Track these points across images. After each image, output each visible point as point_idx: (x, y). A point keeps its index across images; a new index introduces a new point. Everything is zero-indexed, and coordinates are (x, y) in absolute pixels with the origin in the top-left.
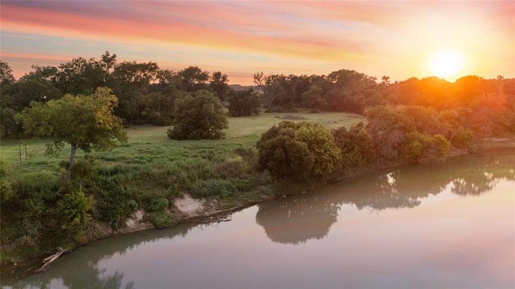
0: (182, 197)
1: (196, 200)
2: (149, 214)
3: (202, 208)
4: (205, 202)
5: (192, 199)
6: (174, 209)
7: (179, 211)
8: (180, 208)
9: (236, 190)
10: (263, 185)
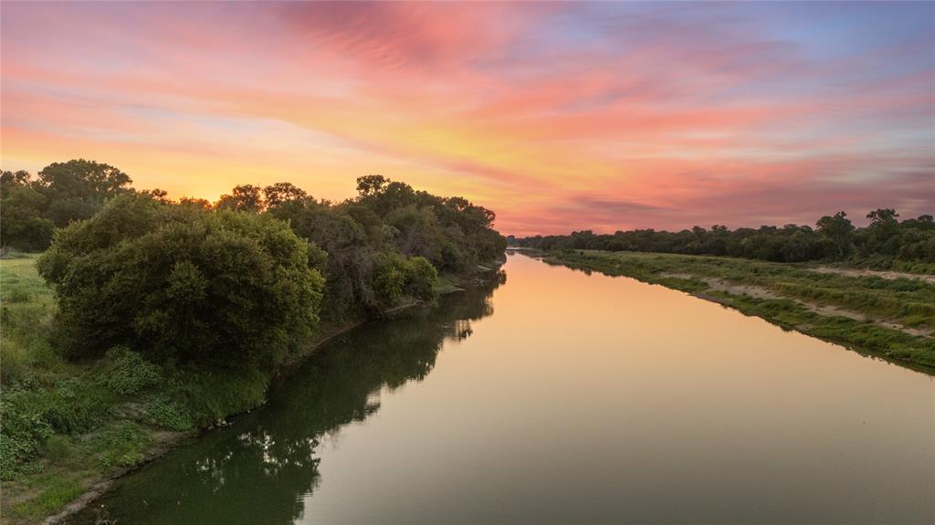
9: (48, 431)
10: (130, 397)
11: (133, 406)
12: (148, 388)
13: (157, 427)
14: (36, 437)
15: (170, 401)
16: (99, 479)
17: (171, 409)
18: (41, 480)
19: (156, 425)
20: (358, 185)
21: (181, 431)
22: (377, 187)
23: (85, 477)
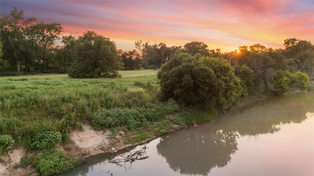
0: (81, 129)
1: (99, 132)
2: (31, 155)
3: (107, 142)
4: (110, 135)
5: (94, 131)
6: (70, 146)
7: (77, 148)
8: (78, 143)
9: (145, 120)
10: (171, 113)
11: (171, 116)
12: (176, 111)
13: (176, 124)
14: (142, 121)
15: (181, 116)
16: (153, 135)
17: (180, 119)
18: (139, 133)
19: (176, 123)
20: (284, 43)
21: (182, 126)
22: (293, 43)
23: (150, 134)
